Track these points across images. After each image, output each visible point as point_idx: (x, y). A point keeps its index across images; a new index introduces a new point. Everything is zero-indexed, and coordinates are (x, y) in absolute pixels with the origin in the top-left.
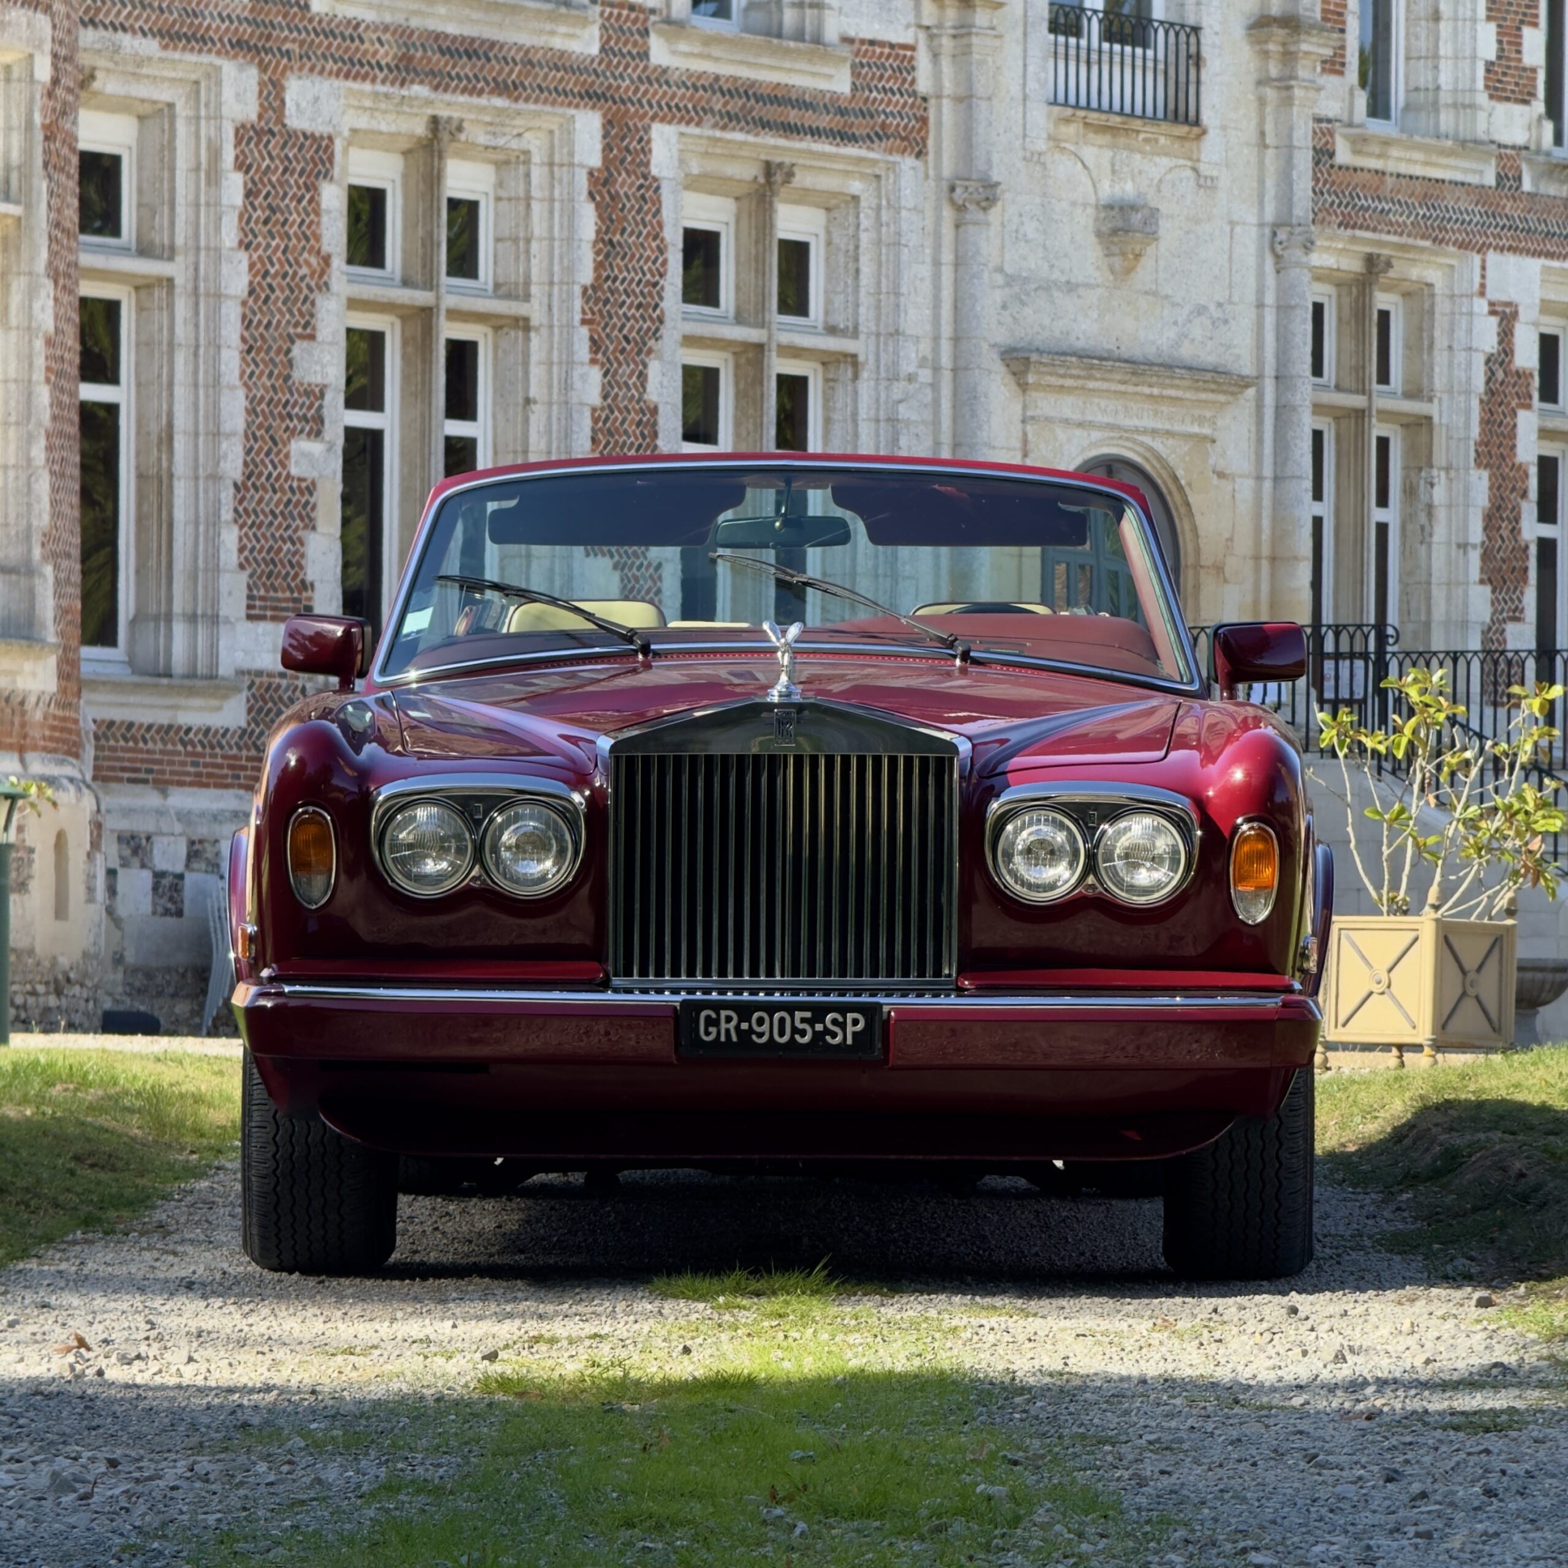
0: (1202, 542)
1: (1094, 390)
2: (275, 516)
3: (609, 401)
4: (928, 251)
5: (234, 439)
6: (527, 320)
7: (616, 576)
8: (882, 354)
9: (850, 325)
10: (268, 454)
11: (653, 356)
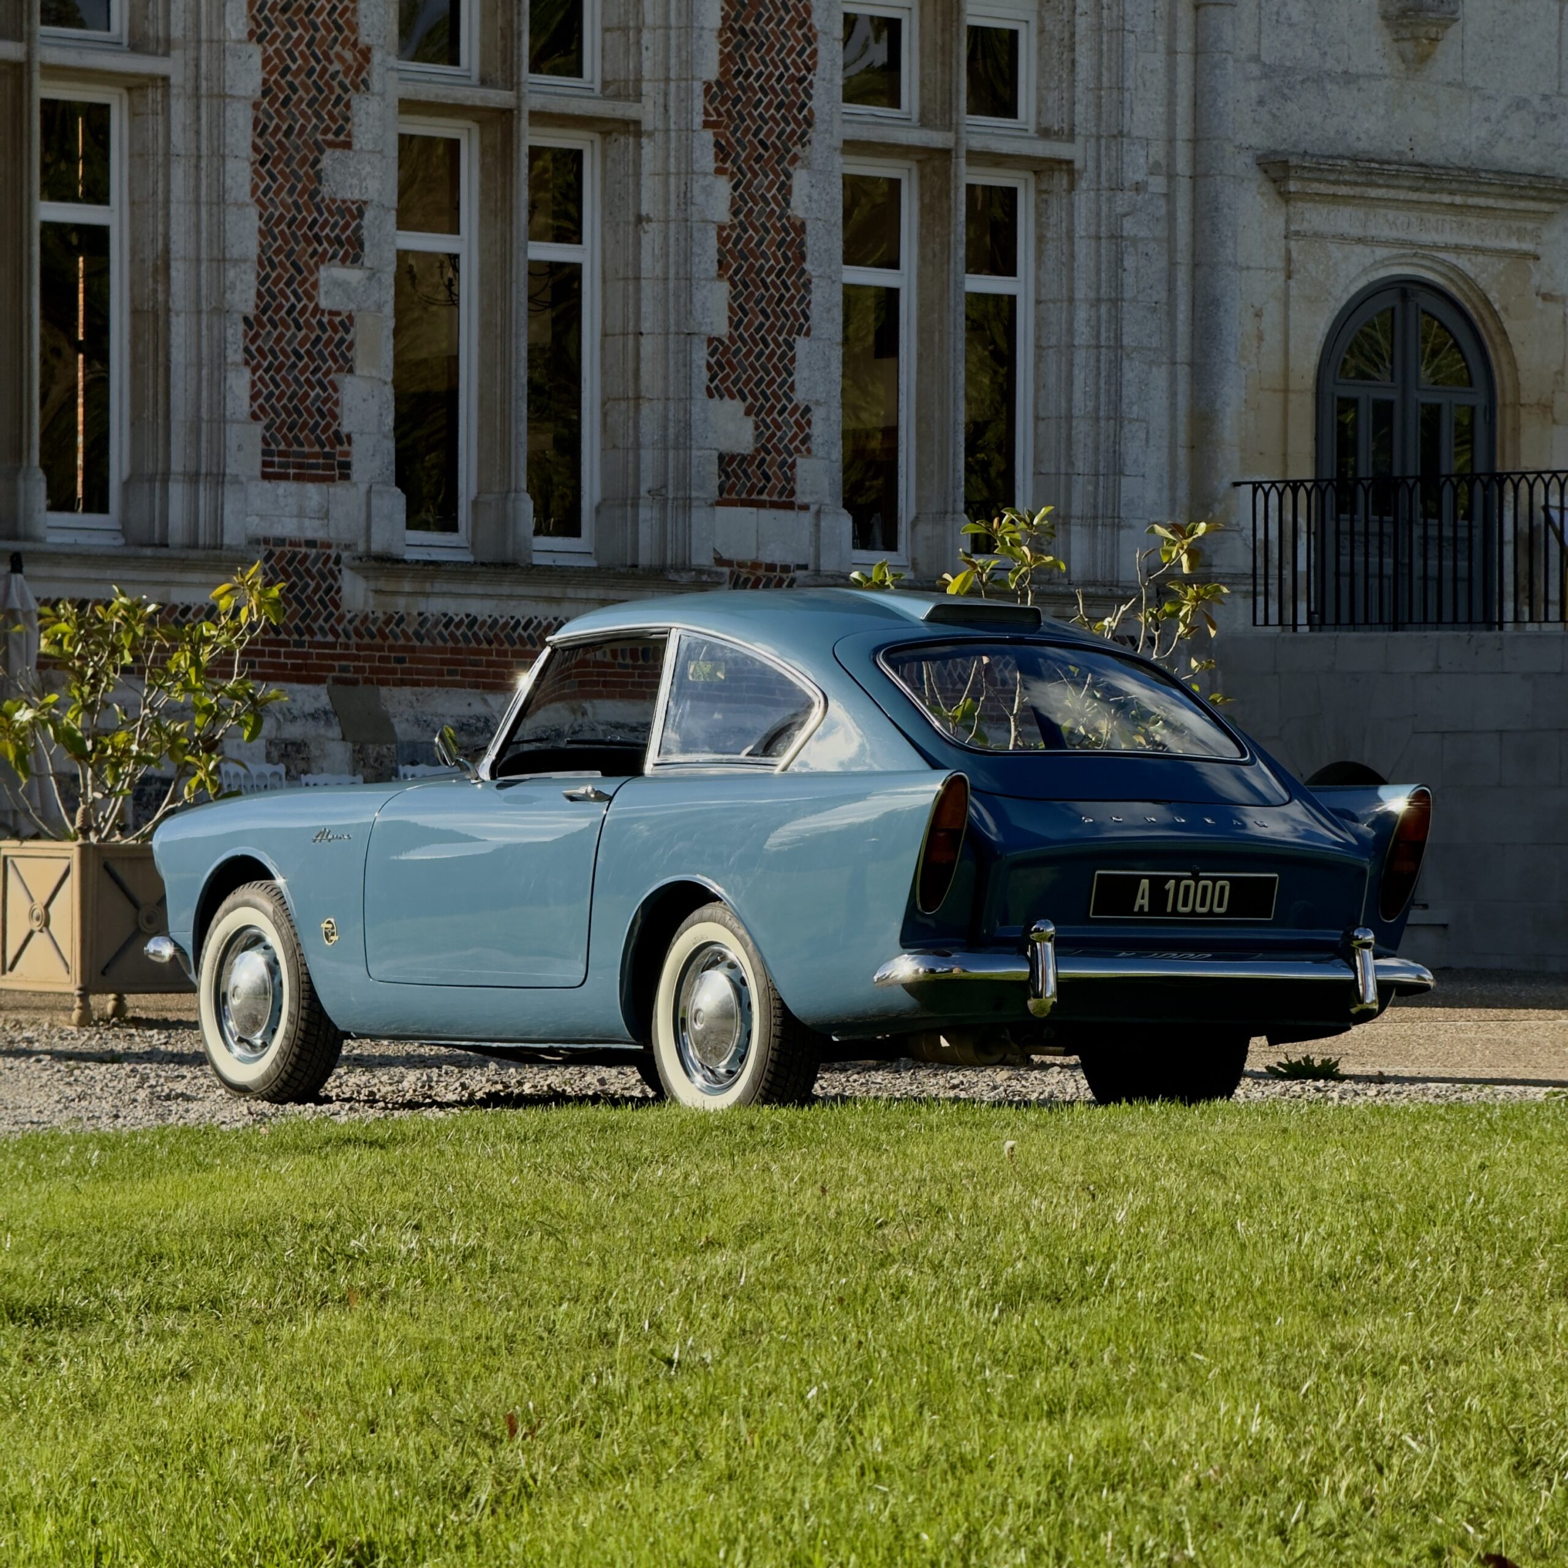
0: (1523, 377)
1: (1379, 199)
2: (300, 357)
3: (741, 216)
4: (1160, 38)
5: (243, 266)
6: (637, 123)
7: (750, 422)
8: (1103, 159)
9: (1065, 125)
10: (288, 284)
11: (798, 164)
